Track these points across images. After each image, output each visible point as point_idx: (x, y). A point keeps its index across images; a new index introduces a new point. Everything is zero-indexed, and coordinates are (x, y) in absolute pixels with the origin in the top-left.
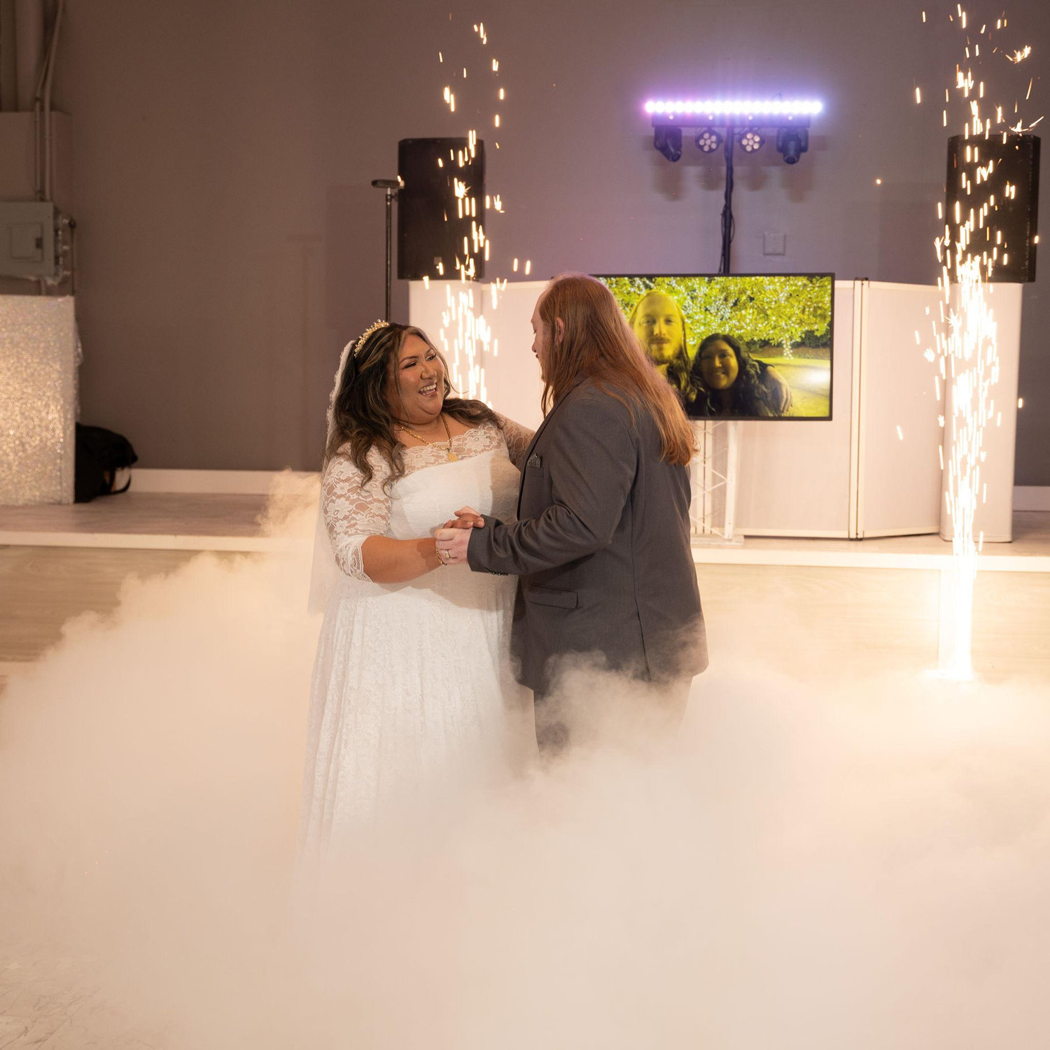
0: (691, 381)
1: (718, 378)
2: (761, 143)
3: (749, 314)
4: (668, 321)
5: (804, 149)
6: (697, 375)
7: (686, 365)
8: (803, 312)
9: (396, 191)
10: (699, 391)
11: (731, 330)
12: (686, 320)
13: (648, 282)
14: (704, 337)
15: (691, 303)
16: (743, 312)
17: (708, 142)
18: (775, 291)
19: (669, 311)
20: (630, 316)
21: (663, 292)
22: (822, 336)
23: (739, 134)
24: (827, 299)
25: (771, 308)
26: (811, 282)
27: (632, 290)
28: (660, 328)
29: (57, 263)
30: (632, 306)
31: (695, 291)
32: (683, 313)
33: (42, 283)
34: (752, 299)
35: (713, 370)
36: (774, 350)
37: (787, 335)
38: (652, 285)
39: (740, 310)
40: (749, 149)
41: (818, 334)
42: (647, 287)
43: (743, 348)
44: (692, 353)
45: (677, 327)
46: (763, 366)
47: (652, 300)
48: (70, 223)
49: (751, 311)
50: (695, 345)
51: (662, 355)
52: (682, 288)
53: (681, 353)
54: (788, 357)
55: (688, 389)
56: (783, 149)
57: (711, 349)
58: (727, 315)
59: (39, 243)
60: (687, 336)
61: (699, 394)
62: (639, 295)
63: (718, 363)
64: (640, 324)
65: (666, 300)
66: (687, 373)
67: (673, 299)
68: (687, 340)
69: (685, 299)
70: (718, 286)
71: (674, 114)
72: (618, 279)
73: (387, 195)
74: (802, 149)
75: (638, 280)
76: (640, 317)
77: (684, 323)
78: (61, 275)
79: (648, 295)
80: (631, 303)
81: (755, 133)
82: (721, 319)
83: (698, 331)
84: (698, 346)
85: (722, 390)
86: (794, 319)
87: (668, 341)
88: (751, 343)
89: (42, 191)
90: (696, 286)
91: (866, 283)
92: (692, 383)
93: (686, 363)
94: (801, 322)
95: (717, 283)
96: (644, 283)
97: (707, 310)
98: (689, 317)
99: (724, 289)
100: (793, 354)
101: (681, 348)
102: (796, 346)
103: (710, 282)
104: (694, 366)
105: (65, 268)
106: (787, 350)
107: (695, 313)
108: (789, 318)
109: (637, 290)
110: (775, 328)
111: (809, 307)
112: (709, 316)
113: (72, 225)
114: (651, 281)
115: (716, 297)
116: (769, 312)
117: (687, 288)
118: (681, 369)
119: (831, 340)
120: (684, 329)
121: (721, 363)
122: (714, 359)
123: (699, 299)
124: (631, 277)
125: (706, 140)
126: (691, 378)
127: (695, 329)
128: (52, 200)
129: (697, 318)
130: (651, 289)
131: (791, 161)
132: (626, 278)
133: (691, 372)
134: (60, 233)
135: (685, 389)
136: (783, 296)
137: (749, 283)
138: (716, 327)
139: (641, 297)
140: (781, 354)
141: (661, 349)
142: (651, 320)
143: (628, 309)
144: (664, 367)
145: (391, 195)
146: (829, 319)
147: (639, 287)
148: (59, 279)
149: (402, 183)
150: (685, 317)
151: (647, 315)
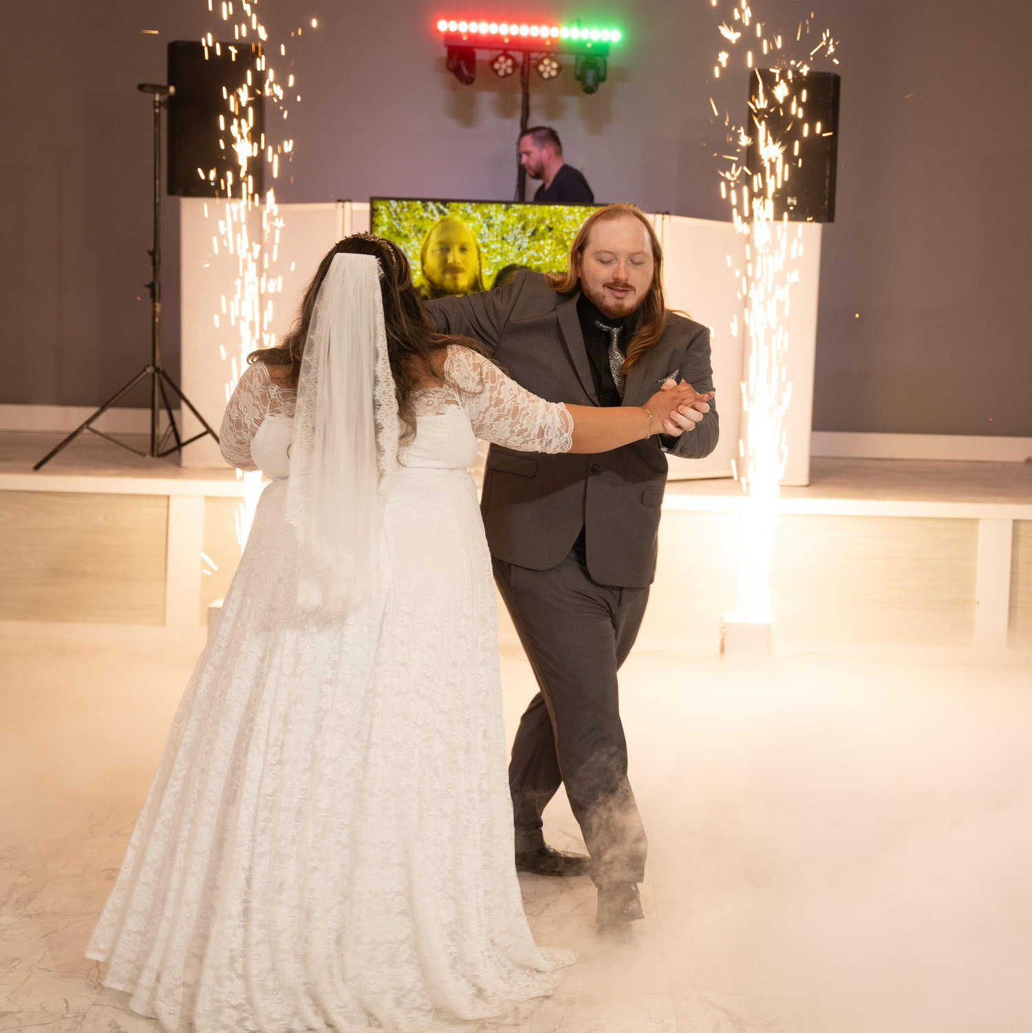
2: (559, 69)
3: (547, 244)
4: (463, 249)
5: (603, 79)
9: (165, 97)
11: (529, 260)
12: (482, 249)
13: (441, 207)
14: (501, 268)
15: (487, 231)
16: (542, 242)
17: (504, 66)
18: (575, 221)
19: (463, 239)
20: (423, 242)
21: (458, 218)
23: (536, 59)
27: (425, 215)
28: (455, 256)
30: (425, 232)
31: (491, 218)
32: (479, 241)
34: (550, 229)
38: (446, 210)
39: (538, 240)
40: (546, 75)
42: (441, 212)
44: (488, 284)
45: (472, 256)
47: (446, 226)
49: (550, 241)
50: (490, 276)
51: (456, 286)
52: (478, 215)
53: (476, 284)
56: (581, 78)
58: (525, 245)
60: (483, 266)
62: (432, 220)
64: (433, 252)
65: (461, 227)
67: (469, 226)
68: (483, 270)
69: (481, 227)
70: (516, 215)
71: (467, 33)
72: (410, 203)
73: (155, 102)
74: (600, 79)
75: (431, 206)
76: (433, 245)
77: (479, 252)
79: (442, 221)
80: (423, 229)
81: (552, 59)
82: (519, 249)
83: (494, 261)
84: (494, 277)
87: (462, 271)
90: (493, 214)
91: (666, 216)
95: (514, 211)
96: (438, 208)
97: (503, 239)
98: (485, 246)
99: (522, 217)
101: (476, 278)
103: (507, 209)
107: (491, 241)
109: (430, 216)
112: (506, 245)
114: (445, 206)
115: (513, 226)
117: (483, 214)
120: (479, 259)
123: (496, 227)
124: (424, 201)
125: (501, 63)
127: (491, 259)
129: (493, 246)
130: (444, 214)
131: (590, 91)
132: (419, 203)
137: (549, 212)
139: (435, 223)
141: (455, 279)
142: (445, 248)
143: (420, 236)
145: (159, 102)
147: (432, 212)
149: (172, 89)
150: (481, 246)
151: (441, 243)
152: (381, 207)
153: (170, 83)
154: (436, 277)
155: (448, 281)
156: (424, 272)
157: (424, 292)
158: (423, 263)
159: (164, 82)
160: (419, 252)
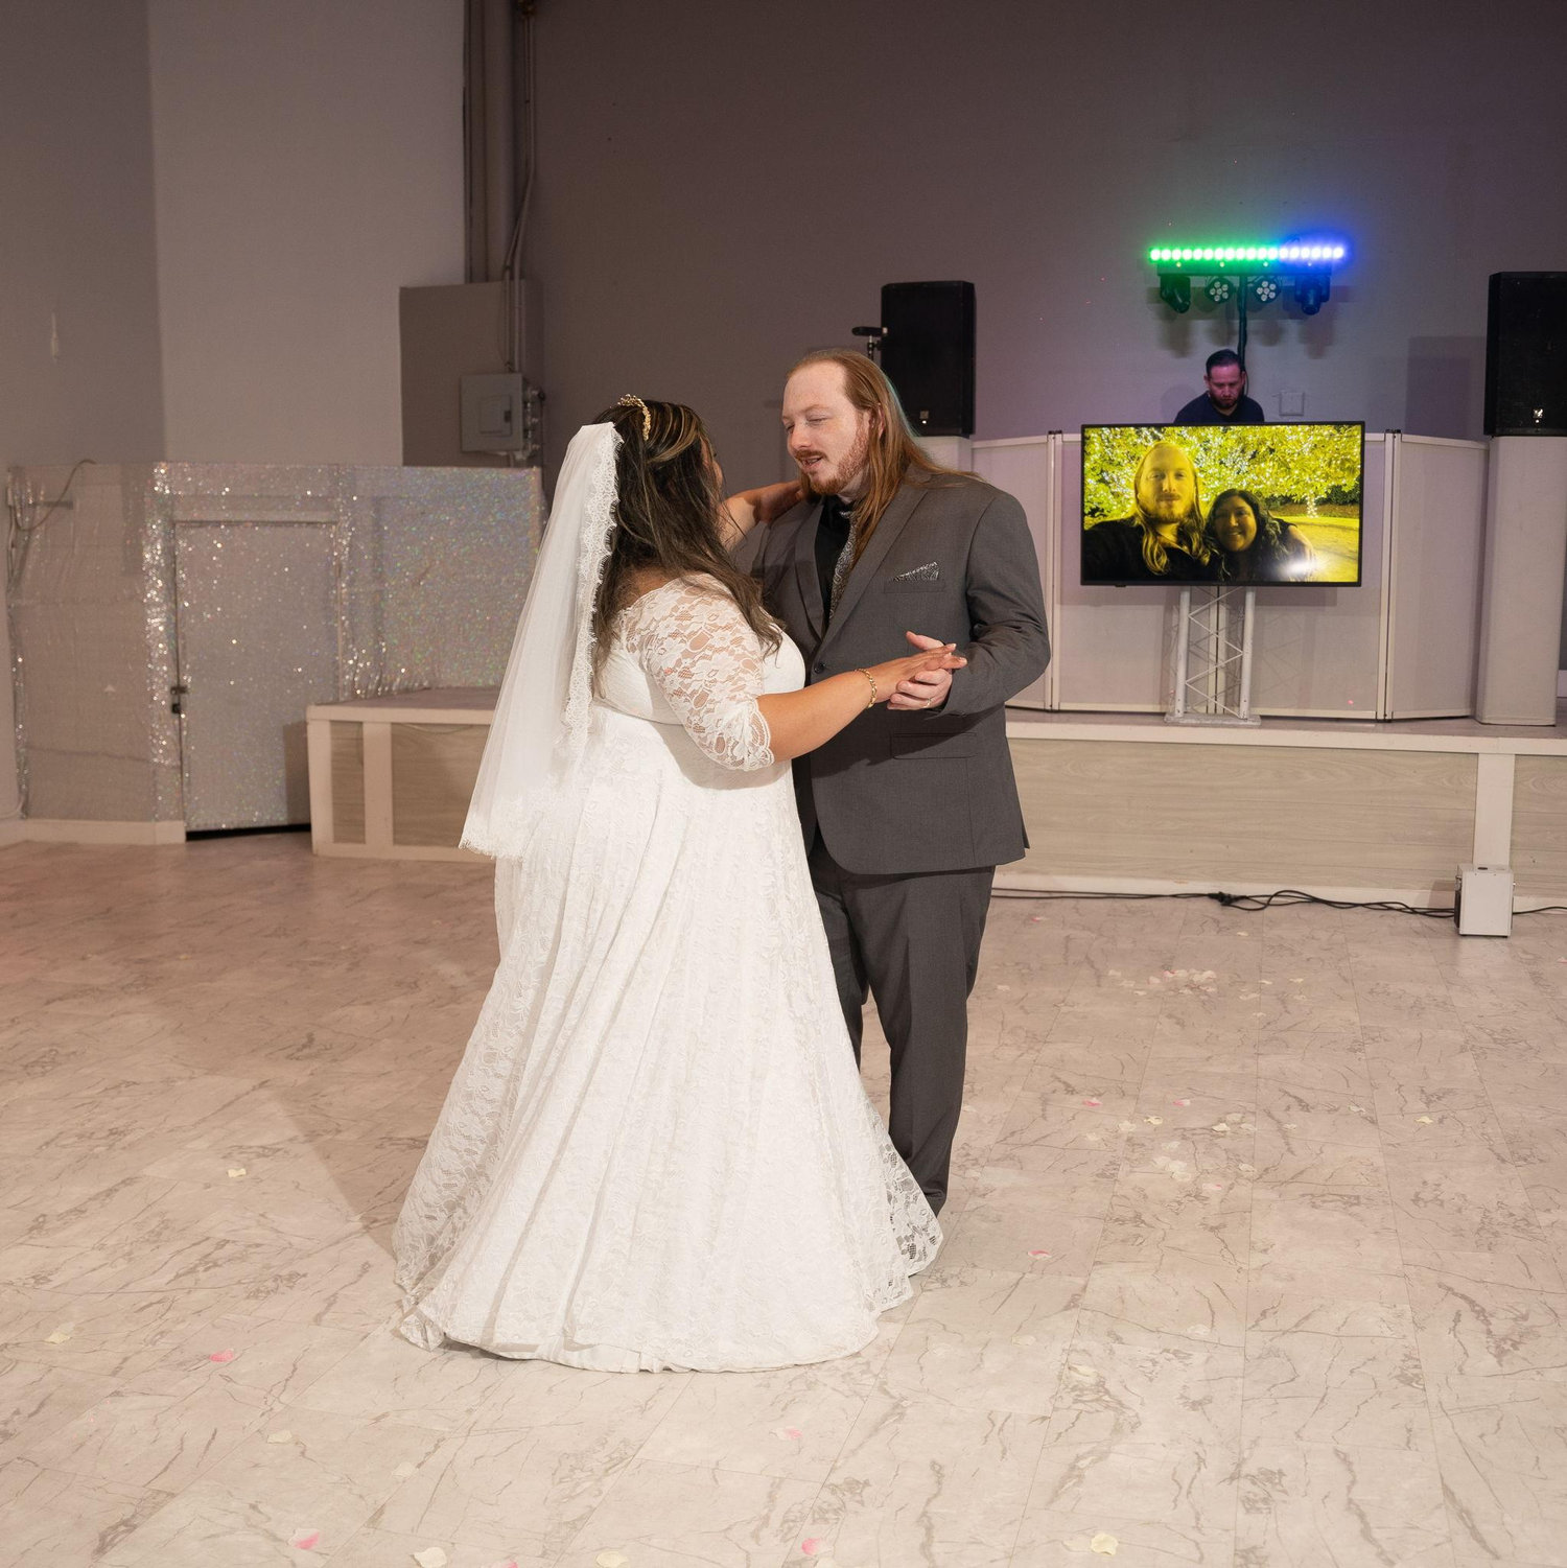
0: (1204, 543)
1: (1234, 539)
2: (1277, 291)
3: (1268, 467)
4: (1179, 476)
5: (1325, 298)
6: (1210, 534)
7: (1198, 524)
8: (1330, 464)
9: (879, 339)
10: (1213, 552)
11: (1249, 484)
12: (1199, 474)
13: (1156, 432)
14: (1219, 494)
15: (1204, 455)
16: (1262, 465)
17: (1219, 291)
18: (1299, 441)
19: (1179, 465)
20: (1136, 470)
21: (1173, 443)
22: (1350, 492)
23: (1253, 282)
24: (1357, 450)
25: (1293, 460)
26: (1339, 431)
27: (1139, 441)
28: (1170, 483)
29: (526, 437)
30: (1138, 459)
31: (1208, 441)
32: (1196, 466)
33: (511, 457)
34: (1272, 451)
35: (1228, 530)
36: (1297, 508)
37: (1311, 491)
38: (1161, 435)
39: (1259, 463)
40: (1264, 299)
41: (1346, 490)
42: (1155, 437)
43: (1262, 505)
44: (1205, 511)
45: (1188, 482)
46: (1285, 525)
47: (1161, 452)
48: (539, 395)
49: (1271, 464)
50: (1208, 502)
51: (1172, 513)
52: (1194, 439)
53: (1193, 511)
54: (1312, 515)
55: (1201, 552)
56: (1302, 299)
57: (1226, 506)
58: (1245, 469)
59: (508, 417)
60: (1200, 493)
61: (1213, 557)
62: (1146, 446)
63: (1234, 522)
64: (1147, 479)
65: (1177, 452)
66: (1200, 533)
67: (1185, 451)
68: (1200, 497)
69: (1197, 451)
70: (1235, 437)
71: (1181, 261)
72: (1123, 429)
73: (869, 344)
74: (1323, 297)
75: (1144, 429)
76: (1147, 471)
77: (1196, 477)
78: (530, 450)
79: (1156, 446)
80: (1137, 456)
81: (1270, 282)
82: (1238, 474)
83: (1212, 486)
84: (1211, 503)
85: (1239, 552)
86: (1319, 473)
87: (1179, 498)
88: (1272, 499)
89: (510, 363)
90: (1210, 437)
91: (1398, 436)
92: (1205, 544)
93: (1198, 522)
94: (1327, 477)
95: (1233, 433)
96: (1152, 433)
97: (1221, 463)
98: (1201, 471)
99: (1241, 440)
100: (1318, 512)
101: (1193, 505)
102: (1321, 503)
103: (1225, 431)
104: (1208, 524)
105: (535, 442)
106: (1311, 507)
107: (1209, 466)
108: (1314, 472)
109: (1144, 441)
110: (1297, 483)
111: (1336, 459)
112: (1224, 470)
113: (542, 397)
114: (1160, 431)
115: (1232, 448)
116: (1291, 465)
117: (1199, 438)
118: (1193, 529)
119: (1361, 495)
120: (1196, 484)
121: (1237, 522)
122: (1229, 517)
123: (1214, 451)
124: (1137, 426)
125: (1216, 289)
126: (1204, 539)
127: (1209, 485)
128: (520, 371)
129: (1210, 471)
130: (1160, 440)
131: (1311, 311)
132: (1132, 429)
133: (1204, 533)
134: (529, 405)
135: (1197, 551)
136: (1306, 447)
137: (1269, 432)
138: (1231, 482)
139: (1149, 449)
140: (1305, 512)
141: (1170, 507)
142: (1160, 475)
143: (1134, 463)
144: (1174, 526)
145: (873, 344)
146: (1358, 473)
147: (1146, 438)
148: (527, 453)
149: (885, 330)
150: (1197, 471)
151: (1155, 469)
152: (1093, 434)
153: (883, 325)
154: (1151, 506)
155: (1163, 511)
156: (1138, 501)
157: (1137, 522)
158: (1137, 492)
159: (877, 323)
160: (1132, 480)
